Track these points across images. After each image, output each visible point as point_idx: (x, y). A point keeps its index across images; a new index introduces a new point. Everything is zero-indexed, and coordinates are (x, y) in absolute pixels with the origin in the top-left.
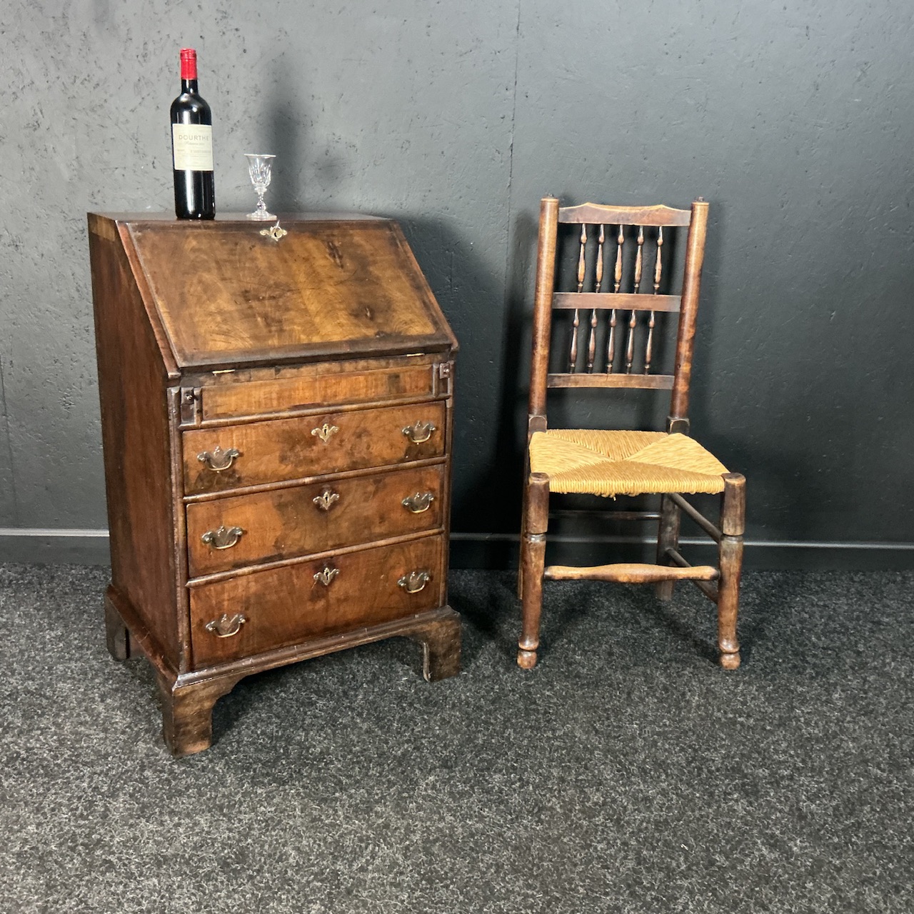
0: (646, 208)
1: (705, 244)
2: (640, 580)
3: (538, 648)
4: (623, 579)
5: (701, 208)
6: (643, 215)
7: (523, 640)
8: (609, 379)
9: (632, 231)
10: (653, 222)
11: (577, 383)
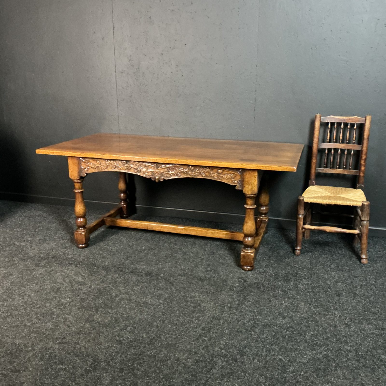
0: (351, 117)
1: (370, 128)
2: (333, 231)
3: (301, 249)
4: (328, 231)
5: (369, 117)
6: (349, 119)
7: (297, 246)
8: (337, 171)
9: (346, 125)
10: (353, 122)
11: (326, 171)
